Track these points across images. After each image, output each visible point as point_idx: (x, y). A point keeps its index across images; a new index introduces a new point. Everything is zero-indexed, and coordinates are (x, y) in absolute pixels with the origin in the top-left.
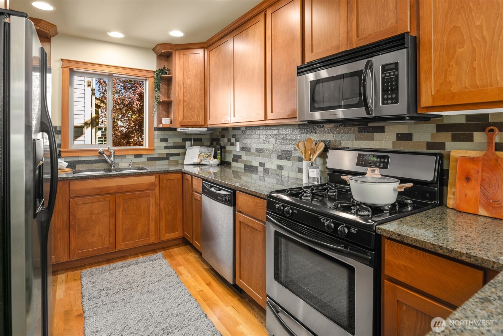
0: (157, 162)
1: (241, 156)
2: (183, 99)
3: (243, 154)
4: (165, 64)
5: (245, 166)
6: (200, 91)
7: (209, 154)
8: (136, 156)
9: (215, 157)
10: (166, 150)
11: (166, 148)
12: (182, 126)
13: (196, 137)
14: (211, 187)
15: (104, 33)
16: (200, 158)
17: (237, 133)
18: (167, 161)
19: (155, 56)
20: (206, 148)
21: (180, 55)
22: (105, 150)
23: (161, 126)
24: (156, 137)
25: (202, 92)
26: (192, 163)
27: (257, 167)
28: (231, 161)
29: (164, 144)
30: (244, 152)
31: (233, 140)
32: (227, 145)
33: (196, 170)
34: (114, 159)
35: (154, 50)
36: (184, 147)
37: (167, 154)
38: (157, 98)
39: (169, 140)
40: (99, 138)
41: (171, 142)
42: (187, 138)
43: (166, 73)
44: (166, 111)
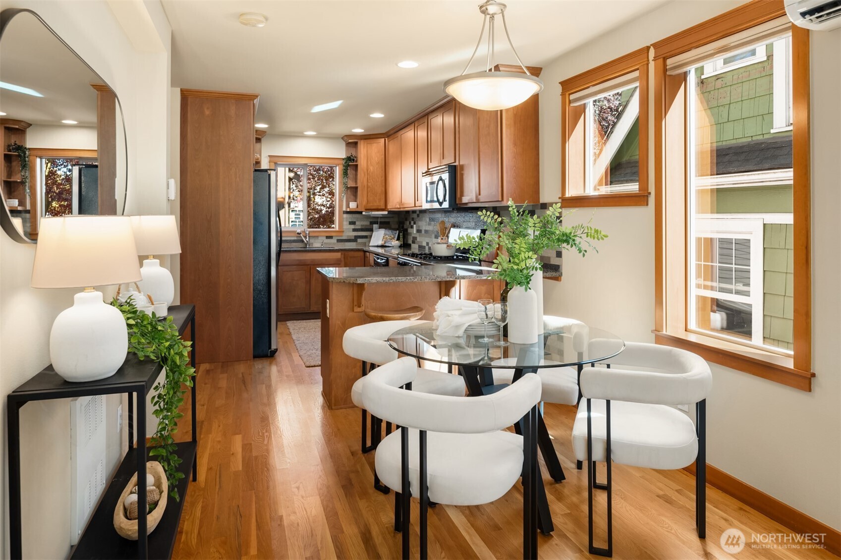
0: (346, 243)
1: (416, 237)
2: (367, 184)
3: (417, 235)
4: (352, 152)
5: (419, 246)
6: (382, 177)
7: (392, 236)
8: (328, 237)
9: (398, 239)
10: (354, 232)
11: (354, 230)
12: (366, 209)
13: (383, 220)
14: (378, 259)
15: (302, 133)
16: (384, 240)
17: (415, 216)
18: (355, 243)
19: (344, 144)
20: (390, 231)
21: (364, 144)
22: (302, 231)
23: (348, 210)
24: (345, 219)
25: (384, 178)
26: (376, 245)
27: (425, 246)
28: (411, 243)
29: (352, 227)
30: (418, 234)
31: (412, 223)
32: (409, 228)
33: (380, 250)
34: (309, 239)
35: (342, 138)
36: (371, 230)
37: (355, 236)
38: (345, 184)
39: (357, 223)
40: (292, 222)
41: (359, 225)
42: (374, 221)
43: (354, 160)
44: (354, 196)
